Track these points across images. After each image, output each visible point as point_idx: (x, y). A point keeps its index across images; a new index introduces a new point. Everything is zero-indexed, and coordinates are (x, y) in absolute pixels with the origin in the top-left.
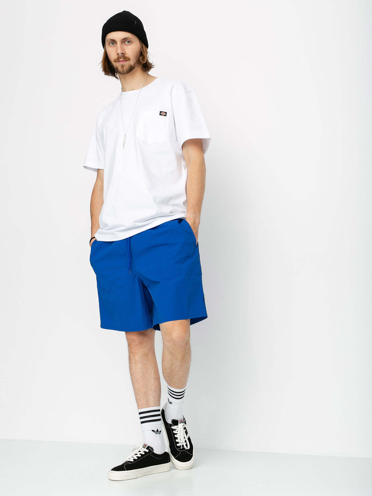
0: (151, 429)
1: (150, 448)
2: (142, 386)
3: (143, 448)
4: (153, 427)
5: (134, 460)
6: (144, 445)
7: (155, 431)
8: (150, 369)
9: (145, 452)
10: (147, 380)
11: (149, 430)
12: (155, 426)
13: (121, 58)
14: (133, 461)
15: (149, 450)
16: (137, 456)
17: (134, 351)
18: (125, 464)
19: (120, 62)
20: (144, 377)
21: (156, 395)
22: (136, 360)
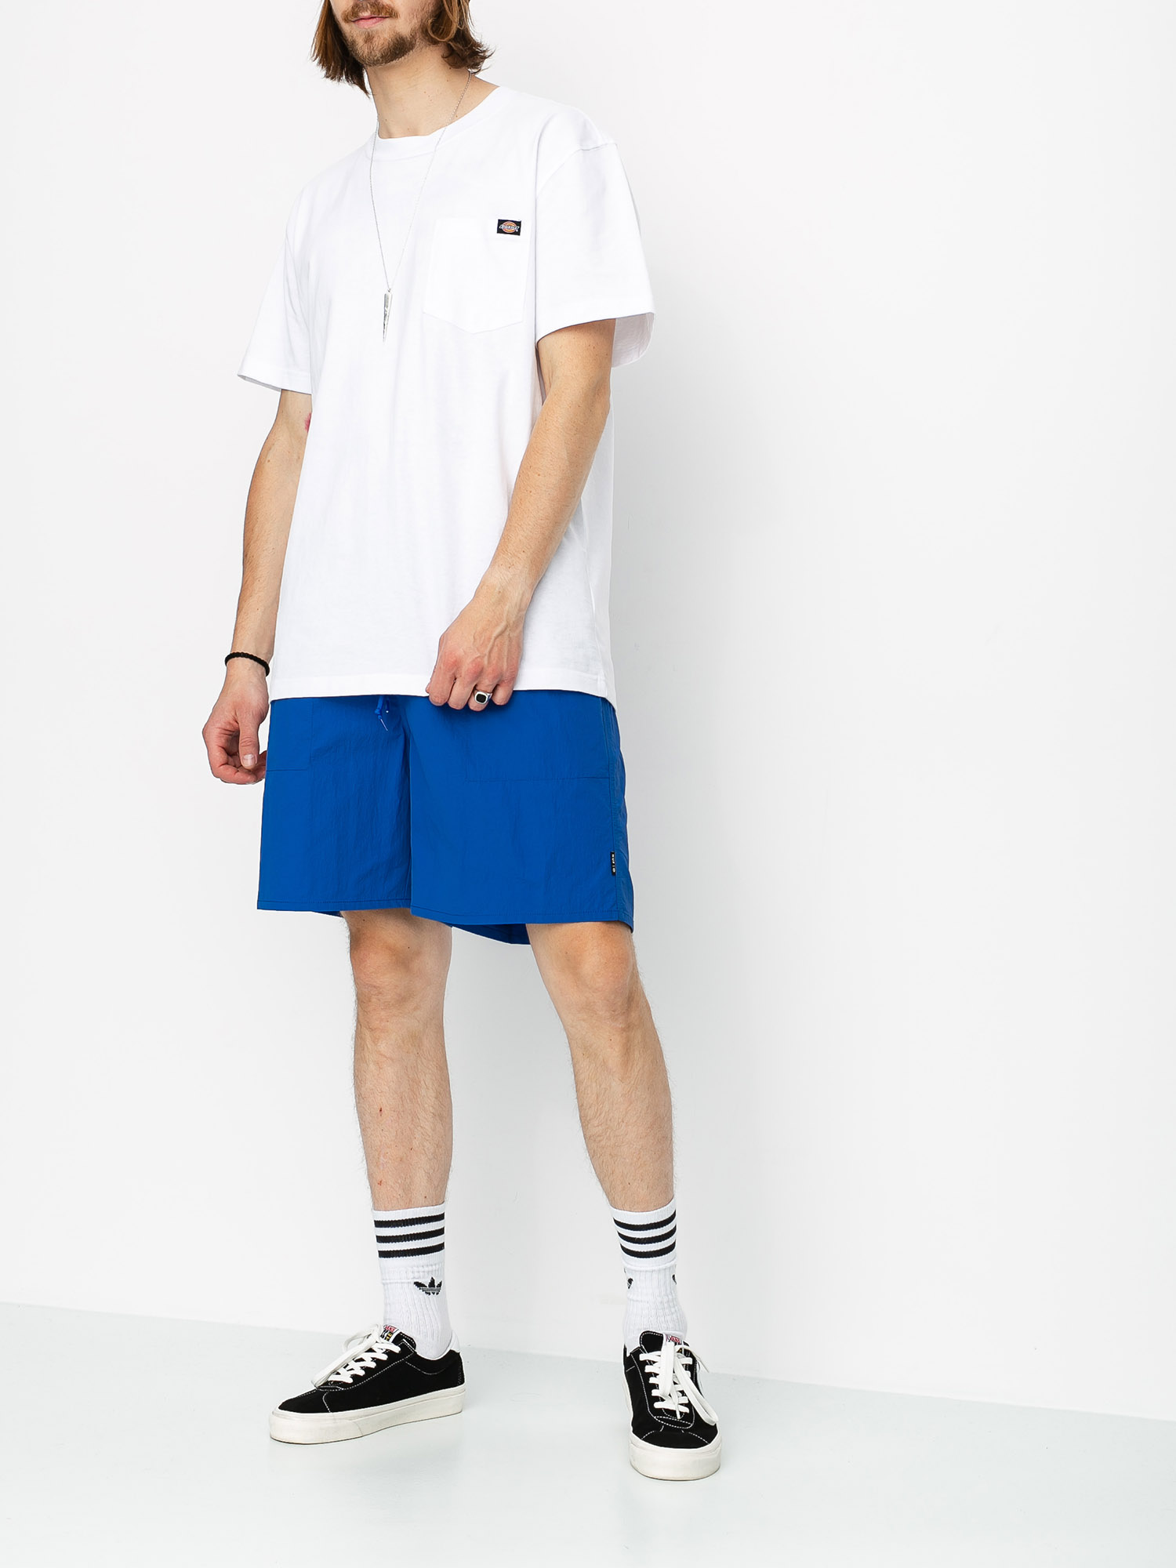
0: (414, 1278)
1: (406, 1339)
2: (394, 1139)
3: (383, 1340)
4: (419, 1272)
5: (354, 1377)
6: (385, 1331)
7: (423, 1285)
8: (422, 1082)
9: (389, 1353)
10: (413, 1120)
11: (407, 1281)
12: (426, 1269)
13: (366, 9)
14: (350, 1381)
15: (403, 1347)
16: (362, 1364)
17: (378, 1022)
18: (325, 1392)
19: (362, 22)
20: (403, 1111)
21: (436, 1170)
22: (382, 1055)
